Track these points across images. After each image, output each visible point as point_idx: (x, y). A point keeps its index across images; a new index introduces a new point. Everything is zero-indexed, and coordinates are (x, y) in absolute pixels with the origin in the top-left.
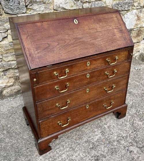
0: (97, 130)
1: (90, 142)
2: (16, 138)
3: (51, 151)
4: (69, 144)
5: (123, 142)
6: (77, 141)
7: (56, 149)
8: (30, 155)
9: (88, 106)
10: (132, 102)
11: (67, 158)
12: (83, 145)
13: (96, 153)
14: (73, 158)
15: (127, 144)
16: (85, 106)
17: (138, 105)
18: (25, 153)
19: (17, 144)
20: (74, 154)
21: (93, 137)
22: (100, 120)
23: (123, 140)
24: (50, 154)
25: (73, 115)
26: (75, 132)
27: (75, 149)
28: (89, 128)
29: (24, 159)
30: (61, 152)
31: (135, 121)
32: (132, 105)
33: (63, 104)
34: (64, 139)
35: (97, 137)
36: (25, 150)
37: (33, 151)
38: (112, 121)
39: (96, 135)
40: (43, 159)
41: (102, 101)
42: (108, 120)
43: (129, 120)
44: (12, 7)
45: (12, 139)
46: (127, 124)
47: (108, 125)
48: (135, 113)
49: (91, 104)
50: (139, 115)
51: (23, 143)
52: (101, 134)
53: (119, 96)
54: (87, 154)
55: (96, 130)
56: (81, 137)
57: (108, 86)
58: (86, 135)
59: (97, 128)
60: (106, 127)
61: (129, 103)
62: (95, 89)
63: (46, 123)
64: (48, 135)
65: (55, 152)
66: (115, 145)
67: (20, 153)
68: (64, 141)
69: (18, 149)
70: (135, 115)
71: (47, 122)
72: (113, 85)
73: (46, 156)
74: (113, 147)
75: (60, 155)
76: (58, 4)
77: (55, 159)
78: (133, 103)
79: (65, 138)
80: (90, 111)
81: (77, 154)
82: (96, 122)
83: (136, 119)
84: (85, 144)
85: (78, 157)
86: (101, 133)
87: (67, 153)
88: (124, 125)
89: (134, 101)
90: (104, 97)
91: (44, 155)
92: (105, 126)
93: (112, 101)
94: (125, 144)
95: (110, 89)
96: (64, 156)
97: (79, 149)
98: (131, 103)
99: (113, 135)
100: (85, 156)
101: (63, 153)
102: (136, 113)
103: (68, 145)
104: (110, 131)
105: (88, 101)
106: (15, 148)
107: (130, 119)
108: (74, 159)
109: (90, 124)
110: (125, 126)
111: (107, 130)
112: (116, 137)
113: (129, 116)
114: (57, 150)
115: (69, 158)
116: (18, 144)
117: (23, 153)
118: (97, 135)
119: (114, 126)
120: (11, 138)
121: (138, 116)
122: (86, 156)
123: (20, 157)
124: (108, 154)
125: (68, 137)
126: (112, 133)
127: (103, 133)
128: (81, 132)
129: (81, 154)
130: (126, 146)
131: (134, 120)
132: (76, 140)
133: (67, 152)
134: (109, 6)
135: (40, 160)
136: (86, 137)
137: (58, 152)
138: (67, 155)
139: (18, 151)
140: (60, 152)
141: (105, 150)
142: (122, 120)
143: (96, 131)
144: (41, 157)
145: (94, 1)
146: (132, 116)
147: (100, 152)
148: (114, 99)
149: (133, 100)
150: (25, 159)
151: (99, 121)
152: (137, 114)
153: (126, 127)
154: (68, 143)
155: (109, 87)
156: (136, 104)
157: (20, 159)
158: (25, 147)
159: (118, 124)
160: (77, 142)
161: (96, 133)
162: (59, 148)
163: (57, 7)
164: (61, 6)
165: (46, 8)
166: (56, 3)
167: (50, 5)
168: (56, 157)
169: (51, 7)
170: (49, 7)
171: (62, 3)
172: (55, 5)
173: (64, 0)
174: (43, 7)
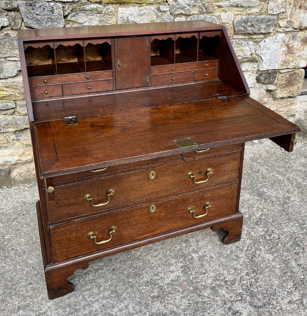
0: (176, 263)
1: (155, 284)
2: (13, 261)
3: (73, 293)
4: (113, 284)
5: (224, 292)
6: (130, 280)
7: (85, 291)
8: (31, 297)
9: (155, 208)
10: (260, 213)
11: (102, 311)
12: (141, 288)
13: (161, 308)
14: (113, 313)
15: (231, 297)
16: (148, 207)
17: (271, 220)
18: (22, 291)
19: (12, 273)
20: (118, 304)
21: (165, 275)
22: (186, 243)
23: (224, 288)
24: (69, 298)
25: (121, 222)
26: (130, 262)
27: (121, 295)
28: (160, 256)
29: (17, 302)
30: (91, 299)
31: (258, 252)
32: (260, 219)
33: (100, 198)
34: (105, 273)
35: (172, 276)
36: (25, 286)
37: (39, 290)
38: (209, 247)
39: (170, 272)
40: (53, 307)
41: (184, 201)
42: (202, 243)
43: (245, 249)
44: (39, 17)
45: (6, 262)
46: (240, 256)
47: (200, 253)
48: (262, 236)
49: (160, 204)
50: (269, 240)
51: (24, 272)
52: (182, 271)
53: (222, 193)
54: (143, 308)
55: (173, 261)
56: (140, 273)
57: (198, 171)
58: (152, 269)
59: (176, 257)
60: (195, 258)
61: (255, 215)
62: (168, 174)
63: (64, 231)
64: (68, 259)
65: (81, 296)
66: (205, 296)
67: (14, 290)
68: (103, 277)
69: (12, 282)
70: (261, 240)
71: (67, 230)
72: (209, 169)
73: (61, 301)
74: (200, 300)
75: (89, 304)
76: (125, 16)
77: (76, 310)
78: (262, 215)
79: (108, 270)
80: (159, 219)
81: (123, 305)
82: (176, 245)
83: (261, 247)
84: (144, 287)
85: (124, 311)
86: (182, 268)
87: (104, 302)
88: (234, 257)
89: (265, 210)
90: (188, 192)
91: (57, 300)
92: (194, 255)
93: (207, 203)
94: (227, 296)
95: (202, 176)
97: (130, 297)
98: (257, 216)
99: (206, 275)
100: (138, 310)
101: (96, 300)
102: (264, 235)
103: (110, 286)
104: (202, 265)
105: (153, 196)
106: (6, 280)
107: (248, 246)
108: (115, 314)
109: (163, 249)
110: (236, 260)
111: (197, 263)
112: (211, 280)
113: (248, 241)
114: (84, 294)
116: (14, 273)
117: (19, 291)
118: (172, 272)
119: (212, 257)
120: (5, 260)
121: (267, 241)
122: (141, 311)
123: (11, 298)
124: (186, 312)
125: (113, 270)
126: (204, 271)
127: (186, 269)
128: (142, 263)
129: (130, 307)
130: (229, 301)
131: (256, 249)
132: (128, 277)
133: (104, 298)
134: (228, 23)
135: (47, 307)
136: (150, 274)
137: (87, 297)
138: (103, 306)
139: (11, 285)
141: (183, 304)
142: (232, 247)
143: (172, 264)
144: (51, 303)
145: (197, 14)
146: (255, 241)
147: (170, 306)
148: (212, 199)
149: (264, 208)
150: (19, 303)
151: (184, 245)
152: (265, 238)
153: (236, 262)
154: (110, 282)
155: (200, 173)
156: (268, 218)
157: (10, 301)
158: (26, 280)
159: (220, 255)
160: (130, 282)
161: (172, 268)
162: (89, 290)
163: (124, 21)
164: (130, 20)
165: (102, 22)
166: (122, 13)
167: (111, 17)
168: (80, 305)
169: (113, 20)
170: (108, 20)
171: (133, 14)
172: (121, 18)
173: (136, 10)
174: (97, 20)
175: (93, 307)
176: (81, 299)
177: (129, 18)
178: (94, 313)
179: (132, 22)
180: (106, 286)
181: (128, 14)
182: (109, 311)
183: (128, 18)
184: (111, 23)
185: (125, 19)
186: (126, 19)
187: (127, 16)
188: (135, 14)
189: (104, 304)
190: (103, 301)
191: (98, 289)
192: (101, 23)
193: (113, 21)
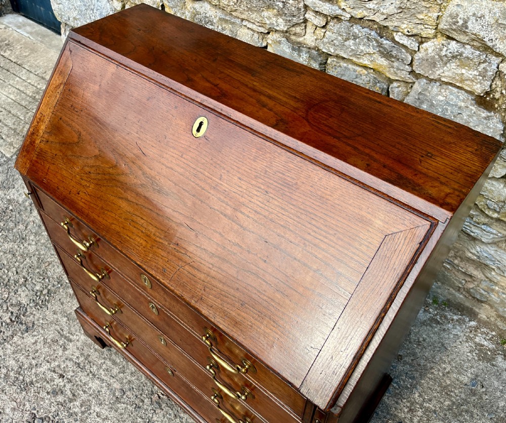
7: (111, 360)
11: (90, 395)
14: (93, 408)
20: (106, 407)
27: (120, 403)
30: (103, 373)
65: (103, 361)
75: (95, 375)
81: (107, 413)
85: (98, 419)
96: (94, 385)
101: (103, 380)
108: (92, 411)
115: (91, 398)
133: (109, 386)
137: (104, 366)
138: (98, 391)
140: (104, 371)
163: (454, 27)
164: (470, 28)
165: (406, 11)
166: (458, 5)
167: (428, 6)
168: (91, 367)
169: (429, 15)
170: (419, 11)
171: (483, 16)
172: (451, 16)
173: (496, 10)
174: (394, 4)
175: (93, 382)
176: (100, 363)
177: (469, 24)
178: (86, 388)
179: (472, 34)
180: (126, 378)
181: (471, 14)
182: (93, 403)
183: (466, 22)
184: (423, 19)
185: (458, 22)
186: (461, 22)
187: (465, 17)
188: (489, 19)
189: (101, 391)
190: (105, 388)
191: (119, 373)
192: (403, 13)
193: (430, 17)
